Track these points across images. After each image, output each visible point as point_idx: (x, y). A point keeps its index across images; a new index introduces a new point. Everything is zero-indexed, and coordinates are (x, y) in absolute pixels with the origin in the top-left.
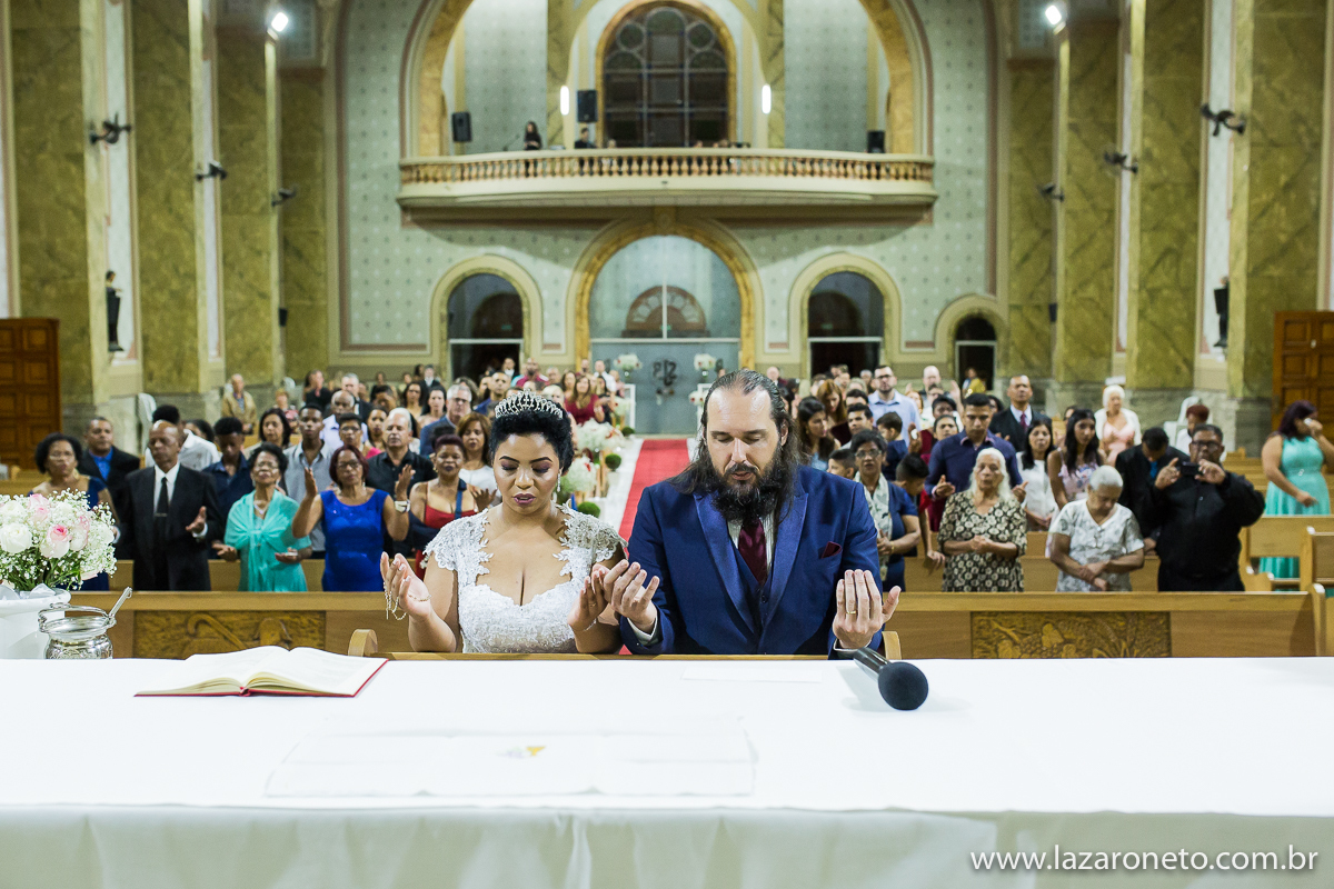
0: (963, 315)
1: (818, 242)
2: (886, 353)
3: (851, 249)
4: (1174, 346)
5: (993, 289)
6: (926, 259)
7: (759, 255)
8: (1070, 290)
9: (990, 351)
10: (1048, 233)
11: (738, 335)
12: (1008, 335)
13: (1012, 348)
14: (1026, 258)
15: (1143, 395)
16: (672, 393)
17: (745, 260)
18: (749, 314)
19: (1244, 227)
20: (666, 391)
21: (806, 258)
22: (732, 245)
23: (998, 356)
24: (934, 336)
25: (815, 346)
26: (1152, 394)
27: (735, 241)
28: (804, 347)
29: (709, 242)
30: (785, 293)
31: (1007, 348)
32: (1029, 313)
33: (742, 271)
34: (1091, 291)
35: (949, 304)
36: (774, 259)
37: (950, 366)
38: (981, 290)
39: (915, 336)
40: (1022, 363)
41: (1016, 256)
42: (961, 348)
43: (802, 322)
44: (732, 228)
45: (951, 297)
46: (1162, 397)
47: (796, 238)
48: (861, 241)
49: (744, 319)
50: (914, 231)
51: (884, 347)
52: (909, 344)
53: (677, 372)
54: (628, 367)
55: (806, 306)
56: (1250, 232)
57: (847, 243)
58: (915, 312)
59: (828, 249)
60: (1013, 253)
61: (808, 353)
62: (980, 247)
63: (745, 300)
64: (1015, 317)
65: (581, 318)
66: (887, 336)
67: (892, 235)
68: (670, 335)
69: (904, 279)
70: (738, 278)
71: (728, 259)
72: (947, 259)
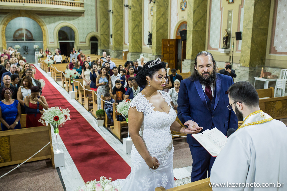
0: (91, 36)
1: (59, 20)
2: (76, 44)
3: (67, 21)
4: (138, 44)
5: (97, 31)
6: (83, 24)
7: (46, 22)
8: (115, 32)
9: (97, 44)
10: (108, 19)
11: (42, 40)
12: (101, 40)
13: (101, 43)
14: (104, 24)
15: (133, 54)
16: (28, 54)
17: (43, 23)
18: (45, 36)
19: (156, 22)
20: (26, 53)
21: (57, 23)
22: (40, 20)
23: (99, 45)
24: (86, 41)
25: (60, 43)
26: (134, 54)
27: (41, 19)
28: (58, 43)
29: (34, 19)
30: (53, 31)
31: (100, 43)
32: (105, 36)
33: (42, 26)
34: (119, 32)
35: (88, 34)
36: (50, 23)
37: (89, 47)
38: (95, 31)
39: (82, 40)
40: (104, 46)
41: (102, 24)
42: (91, 43)
43: (57, 38)
44: (39, 16)
45: (89, 32)
46: (136, 54)
47: (54, 19)
48: (69, 20)
49: (44, 37)
50: (80, 18)
51: (75, 43)
52: (80, 42)
53: (28, 49)
54: (17, 48)
55: (58, 34)
56: (157, 23)
58: (81, 35)
59: (62, 21)
60: (101, 23)
61: (59, 44)
62: (94, 22)
63: (44, 32)
64: (102, 37)
65: (3, 36)
66: (76, 41)
67: (76, 19)
68: (26, 40)
69: (79, 28)
70: (42, 27)
71: (39, 23)
72: (88, 24)
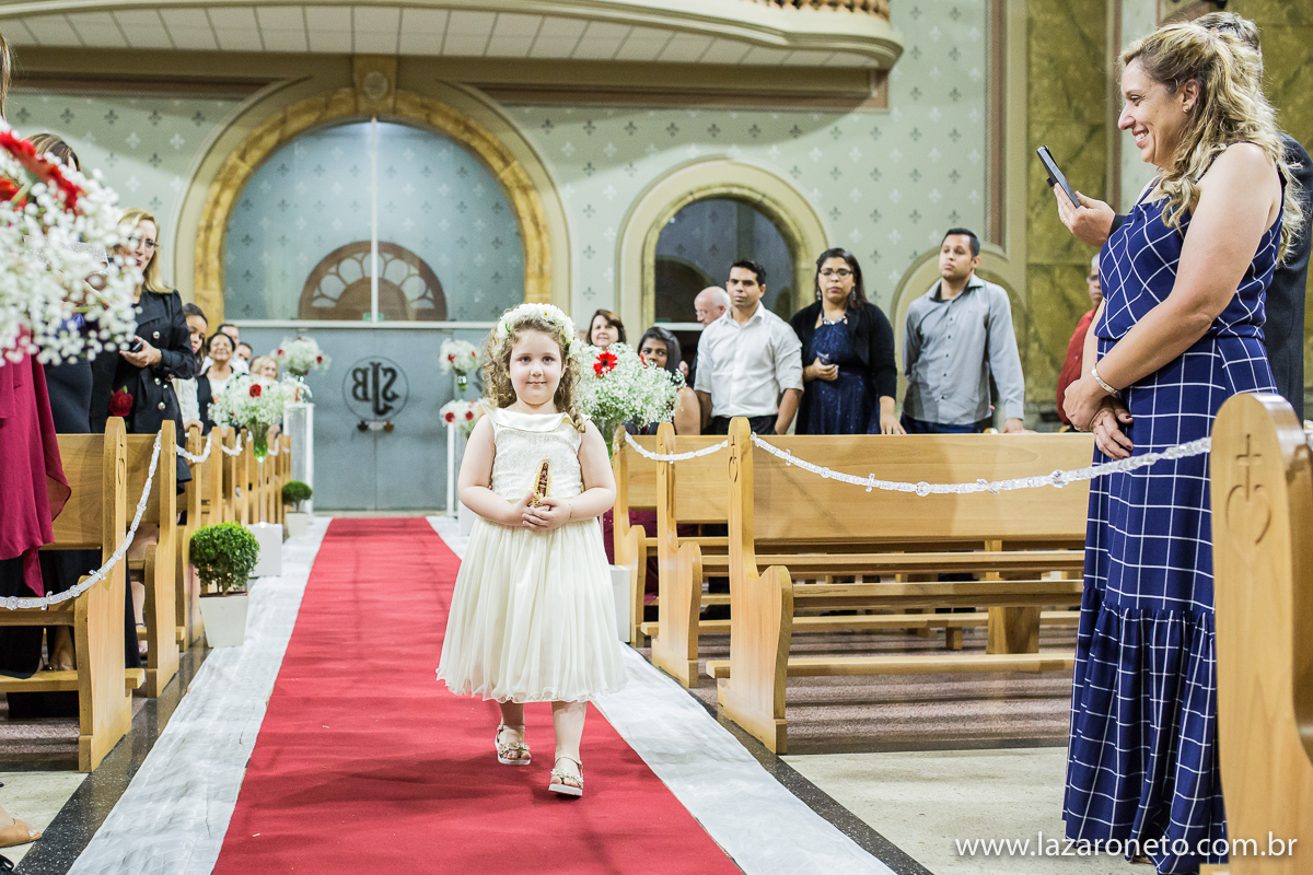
1: (675, 135)
3: (734, 151)
5: (998, 234)
6: (876, 174)
7: (559, 159)
13: (1035, 346)
16: (389, 428)
17: (533, 168)
20: (376, 425)
22: (508, 139)
29: (463, 131)
30: (611, 234)
33: (525, 190)
35: (919, 261)
36: (590, 168)
43: (643, 292)
44: (505, 105)
45: (920, 250)
47: (631, 127)
48: (755, 136)
49: (533, 285)
50: (855, 119)
53: (397, 388)
57: (730, 140)
59: (693, 151)
62: (975, 156)
63: (533, 244)
64: (1040, 286)
65: (206, 276)
67: (815, 127)
68: (386, 315)
69: (836, 212)
70: (521, 202)
71: (497, 164)
72: (915, 174)
